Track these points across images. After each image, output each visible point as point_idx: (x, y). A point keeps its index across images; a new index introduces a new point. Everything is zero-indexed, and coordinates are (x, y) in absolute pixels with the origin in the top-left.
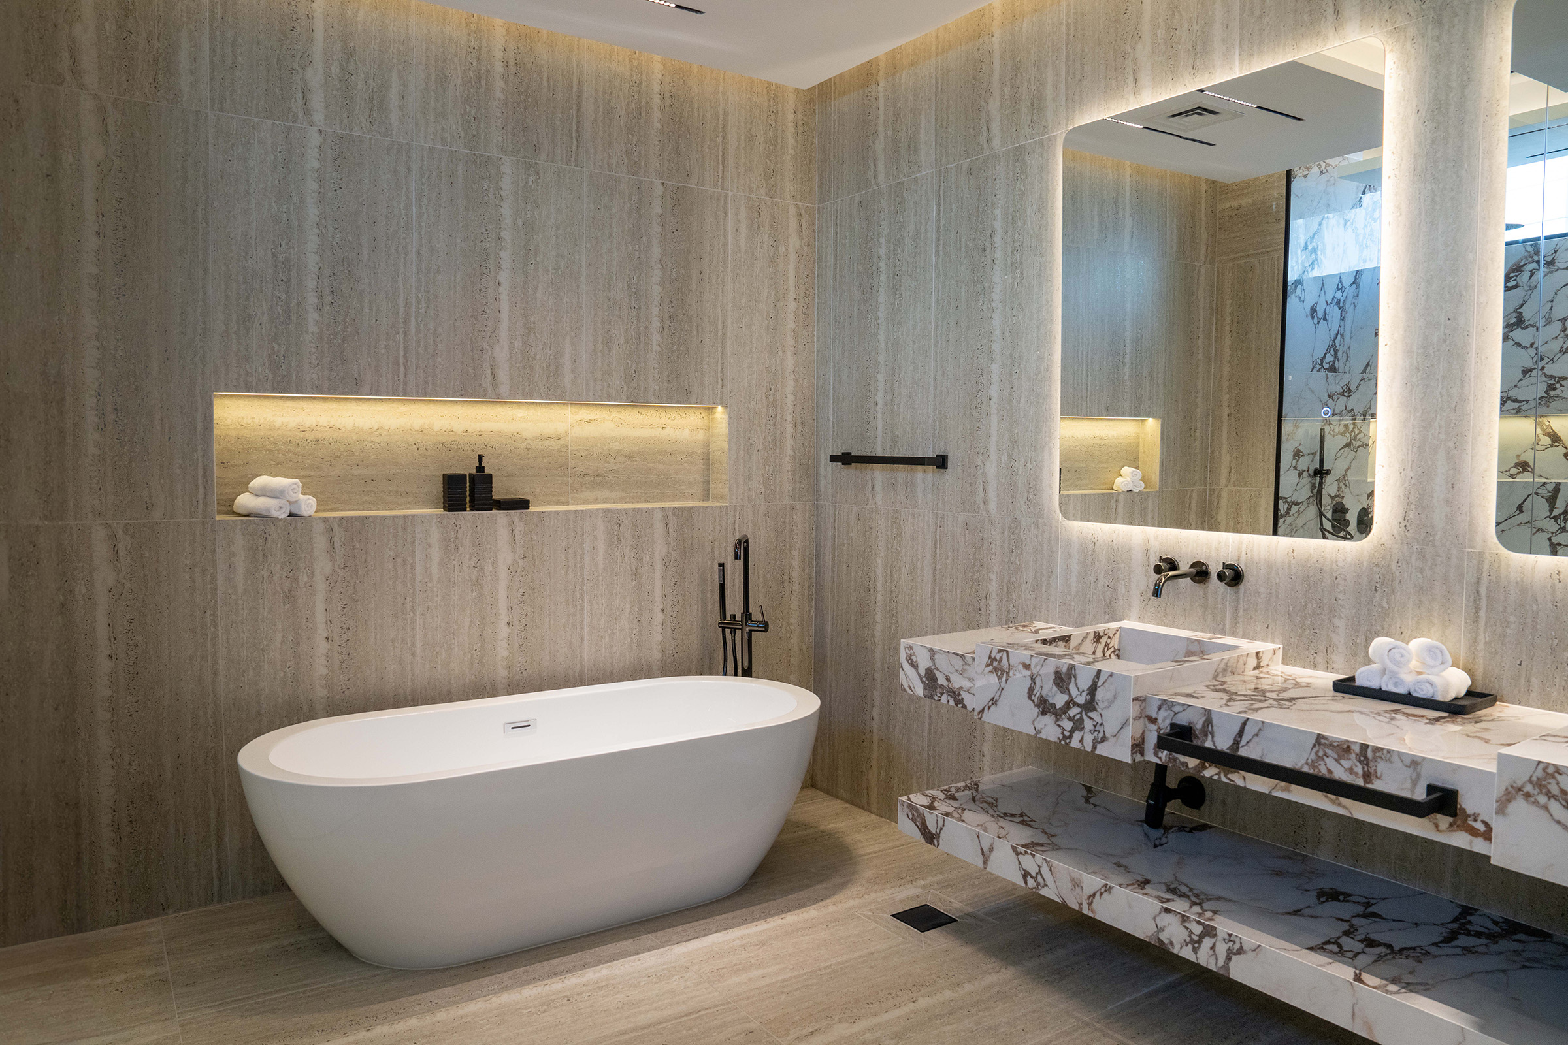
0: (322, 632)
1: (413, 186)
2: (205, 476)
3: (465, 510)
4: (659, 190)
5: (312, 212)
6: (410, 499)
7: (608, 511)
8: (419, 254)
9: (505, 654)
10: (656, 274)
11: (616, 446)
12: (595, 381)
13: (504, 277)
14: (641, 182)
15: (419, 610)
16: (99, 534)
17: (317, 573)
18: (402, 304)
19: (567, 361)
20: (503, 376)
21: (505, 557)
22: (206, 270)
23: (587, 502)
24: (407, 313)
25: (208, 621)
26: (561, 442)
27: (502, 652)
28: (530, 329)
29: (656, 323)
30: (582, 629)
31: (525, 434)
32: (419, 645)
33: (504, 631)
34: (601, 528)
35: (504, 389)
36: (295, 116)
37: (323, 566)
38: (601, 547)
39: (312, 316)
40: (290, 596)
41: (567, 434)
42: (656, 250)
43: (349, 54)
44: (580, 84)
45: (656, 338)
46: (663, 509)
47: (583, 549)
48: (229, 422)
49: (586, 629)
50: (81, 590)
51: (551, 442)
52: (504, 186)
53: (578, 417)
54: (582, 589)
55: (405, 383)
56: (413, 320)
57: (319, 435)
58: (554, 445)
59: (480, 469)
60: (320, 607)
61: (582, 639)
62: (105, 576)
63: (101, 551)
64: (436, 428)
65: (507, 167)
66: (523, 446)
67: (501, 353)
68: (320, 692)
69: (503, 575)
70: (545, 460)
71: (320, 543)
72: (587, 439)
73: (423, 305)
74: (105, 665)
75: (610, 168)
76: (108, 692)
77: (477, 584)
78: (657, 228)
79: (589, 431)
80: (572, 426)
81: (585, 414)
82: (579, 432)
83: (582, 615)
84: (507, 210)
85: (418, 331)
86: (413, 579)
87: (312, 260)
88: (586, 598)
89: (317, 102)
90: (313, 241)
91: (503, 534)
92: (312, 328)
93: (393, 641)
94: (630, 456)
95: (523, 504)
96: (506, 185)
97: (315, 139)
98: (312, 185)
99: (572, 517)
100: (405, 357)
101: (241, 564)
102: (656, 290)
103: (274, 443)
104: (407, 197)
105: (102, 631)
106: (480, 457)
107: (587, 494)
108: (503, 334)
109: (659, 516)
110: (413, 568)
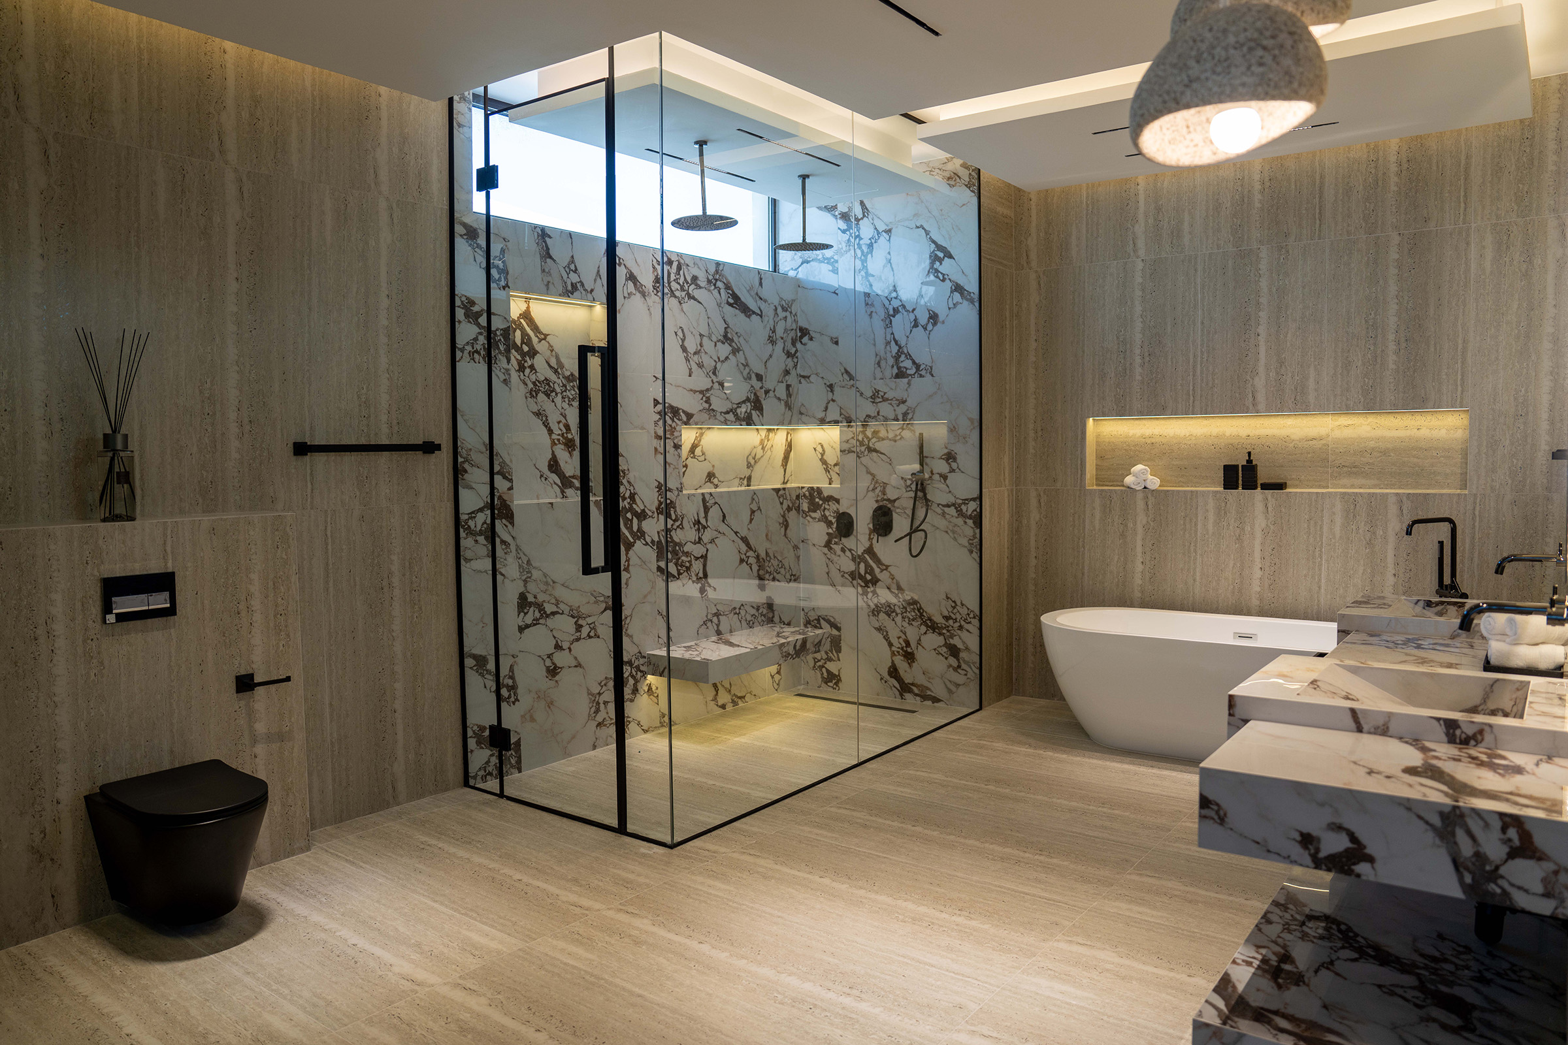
0: (1139, 559)
1: (1199, 281)
2: (1081, 464)
3: (1237, 488)
4: (1396, 239)
5: (1138, 309)
6: (1209, 481)
7: (1345, 493)
8: (1202, 323)
9: (1258, 589)
10: (1393, 307)
11: (1372, 444)
12: (1335, 396)
13: (1262, 330)
14: (1378, 237)
15: (1199, 552)
16: (1033, 494)
17: (1138, 523)
18: (1191, 356)
19: (1311, 384)
20: (1261, 397)
21: (1260, 522)
22: (1083, 352)
23: (1344, 487)
24: (1195, 362)
25: (1081, 544)
26: (1323, 442)
27: (1256, 588)
28: (1281, 363)
29: (1392, 346)
30: (1320, 580)
31: (1293, 437)
32: (1198, 574)
33: (1258, 573)
34: (1339, 506)
35: (1262, 406)
36: (1129, 255)
37: (1142, 519)
38: (1339, 520)
39: (1138, 370)
40: (1123, 535)
41: (1328, 436)
42: (1393, 289)
43: (1158, 209)
44: (1322, 177)
45: (1391, 358)
46: (1397, 494)
47: (1322, 521)
48: (1105, 434)
49: (1323, 581)
50: (1025, 522)
51: (1314, 442)
52: (1261, 266)
53: (1337, 423)
54: (1321, 551)
55: (1193, 406)
56: (1199, 366)
57: (1153, 441)
58: (1317, 444)
59: (1249, 461)
60: (1139, 543)
61: (1320, 587)
62: (1035, 516)
63: (1034, 502)
64: (1228, 434)
65: (1264, 253)
66: (1291, 445)
67: (1260, 382)
68: (1137, 594)
69: (1259, 535)
70: (1309, 456)
71: (1140, 504)
72: (1345, 439)
73: (1205, 356)
74: (1033, 562)
75: (1349, 233)
76: (1034, 576)
77: (1239, 539)
78: (1393, 271)
79: (1348, 433)
80: (1332, 430)
81: (1344, 420)
82: (1337, 434)
83: (1320, 570)
84: (1264, 284)
85: (1202, 372)
86: (1196, 532)
87: (1138, 337)
88: (1324, 557)
89: (1141, 243)
90: (1139, 325)
91: (1259, 507)
92: (1138, 378)
93: (1182, 570)
94: (1385, 452)
95: (1280, 486)
96: (1263, 266)
97: (1140, 265)
98: (1138, 293)
99: (1314, 497)
100: (1193, 390)
101: (1098, 515)
102: (1392, 321)
103: (1128, 445)
104: (1195, 288)
105: (1033, 544)
106: (1249, 453)
107: (1345, 481)
108: (1261, 369)
109: (1392, 499)
110: (1196, 525)
